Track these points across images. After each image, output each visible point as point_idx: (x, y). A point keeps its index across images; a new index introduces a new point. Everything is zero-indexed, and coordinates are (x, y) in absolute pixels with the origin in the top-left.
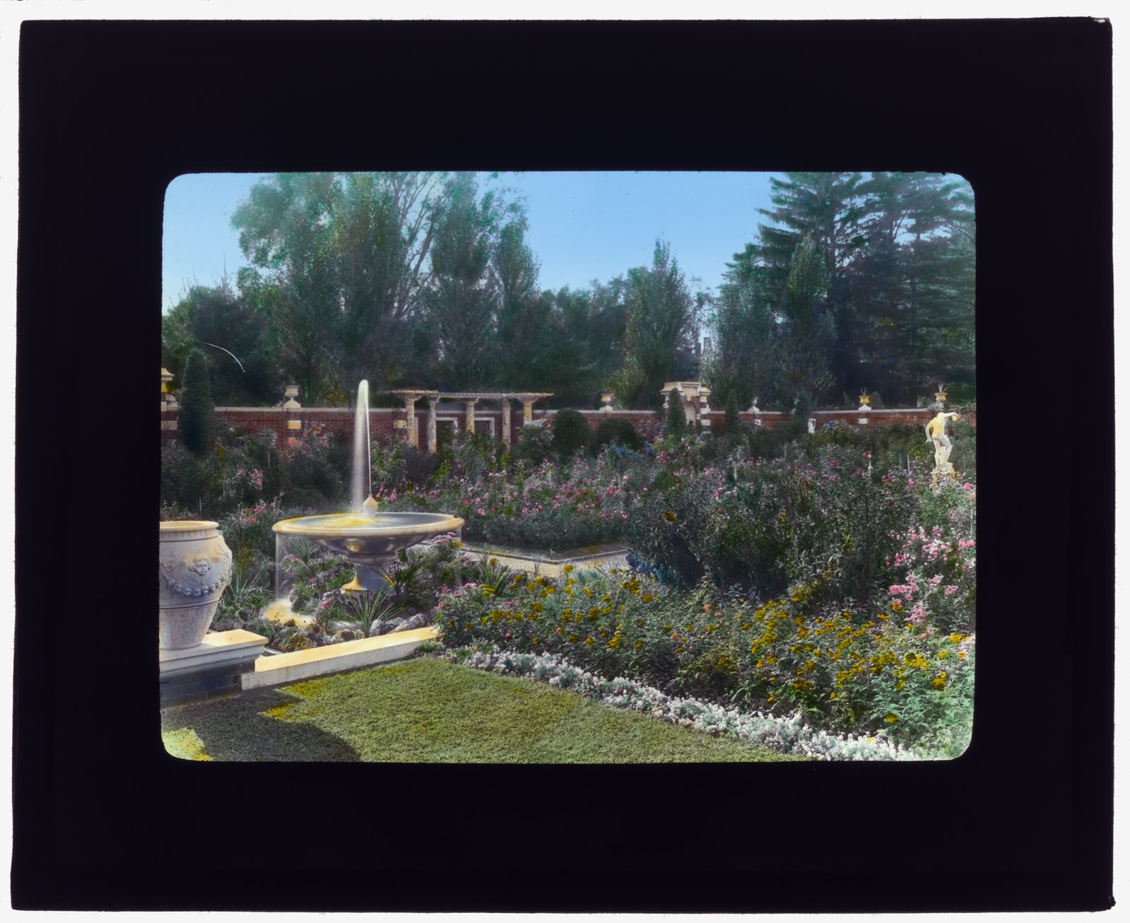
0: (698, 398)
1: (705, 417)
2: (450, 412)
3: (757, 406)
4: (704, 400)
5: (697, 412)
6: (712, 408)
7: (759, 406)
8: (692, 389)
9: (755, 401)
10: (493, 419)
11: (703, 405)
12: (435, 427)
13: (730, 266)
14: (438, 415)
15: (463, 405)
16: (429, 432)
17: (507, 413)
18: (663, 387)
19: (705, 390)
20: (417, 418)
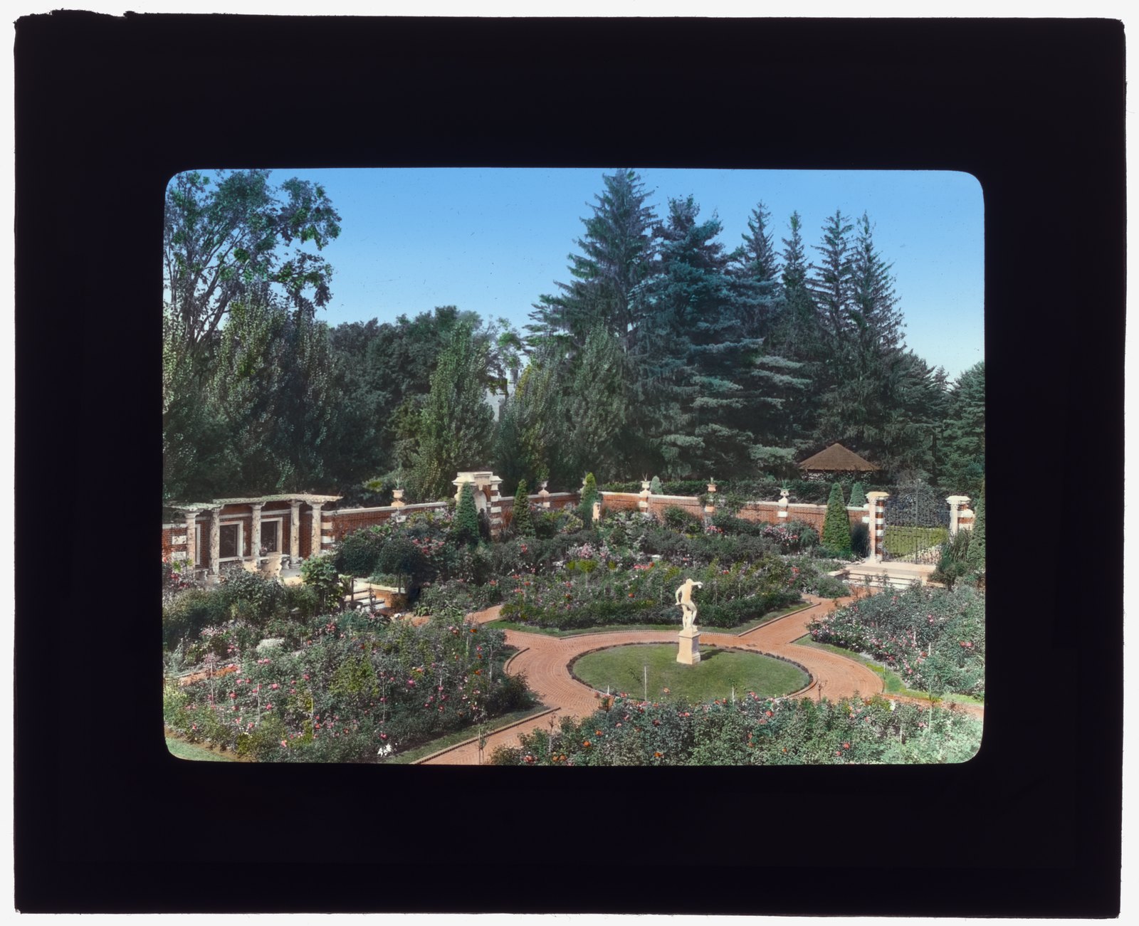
0: (490, 486)
1: (495, 504)
2: (235, 516)
3: (546, 489)
4: (495, 488)
5: (488, 499)
6: (503, 495)
7: (549, 489)
8: (484, 479)
9: (545, 485)
10: (281, 519)
11: (494, 493)
12: (218, 534)
13: (536, 306)
14: (222, 520)
15: (248, 508)
16: (211, 540)
17: (295, 513)
18: (455, 477)
19: (497, 478)
20: (199, 526)
